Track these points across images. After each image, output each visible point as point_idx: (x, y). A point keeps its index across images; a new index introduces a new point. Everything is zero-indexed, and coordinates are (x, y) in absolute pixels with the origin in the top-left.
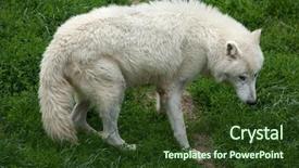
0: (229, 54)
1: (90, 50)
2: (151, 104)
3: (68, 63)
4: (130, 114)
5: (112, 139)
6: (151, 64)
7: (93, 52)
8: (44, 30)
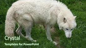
0: (64, 21)
1: (21, 11)
2: (41, 28)
3: (15, 14)
4: (34, 31)
5: (29, 39)
6: (41, 18)
7: (22, 12)
8: (7, 5)
